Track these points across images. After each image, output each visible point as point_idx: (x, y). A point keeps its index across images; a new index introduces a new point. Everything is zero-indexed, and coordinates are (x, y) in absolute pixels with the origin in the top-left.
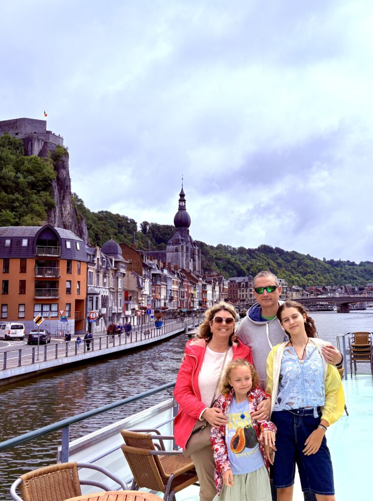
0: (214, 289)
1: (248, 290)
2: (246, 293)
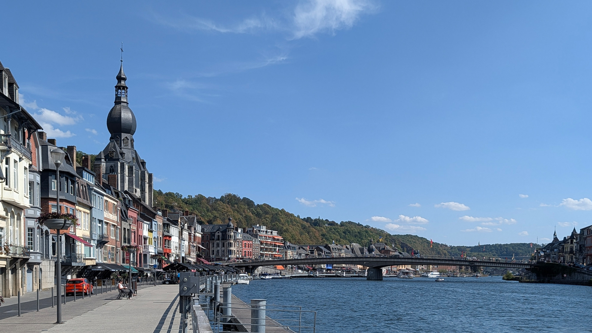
0: (182, 235)
1: (227, 244)
2: (223, 249)
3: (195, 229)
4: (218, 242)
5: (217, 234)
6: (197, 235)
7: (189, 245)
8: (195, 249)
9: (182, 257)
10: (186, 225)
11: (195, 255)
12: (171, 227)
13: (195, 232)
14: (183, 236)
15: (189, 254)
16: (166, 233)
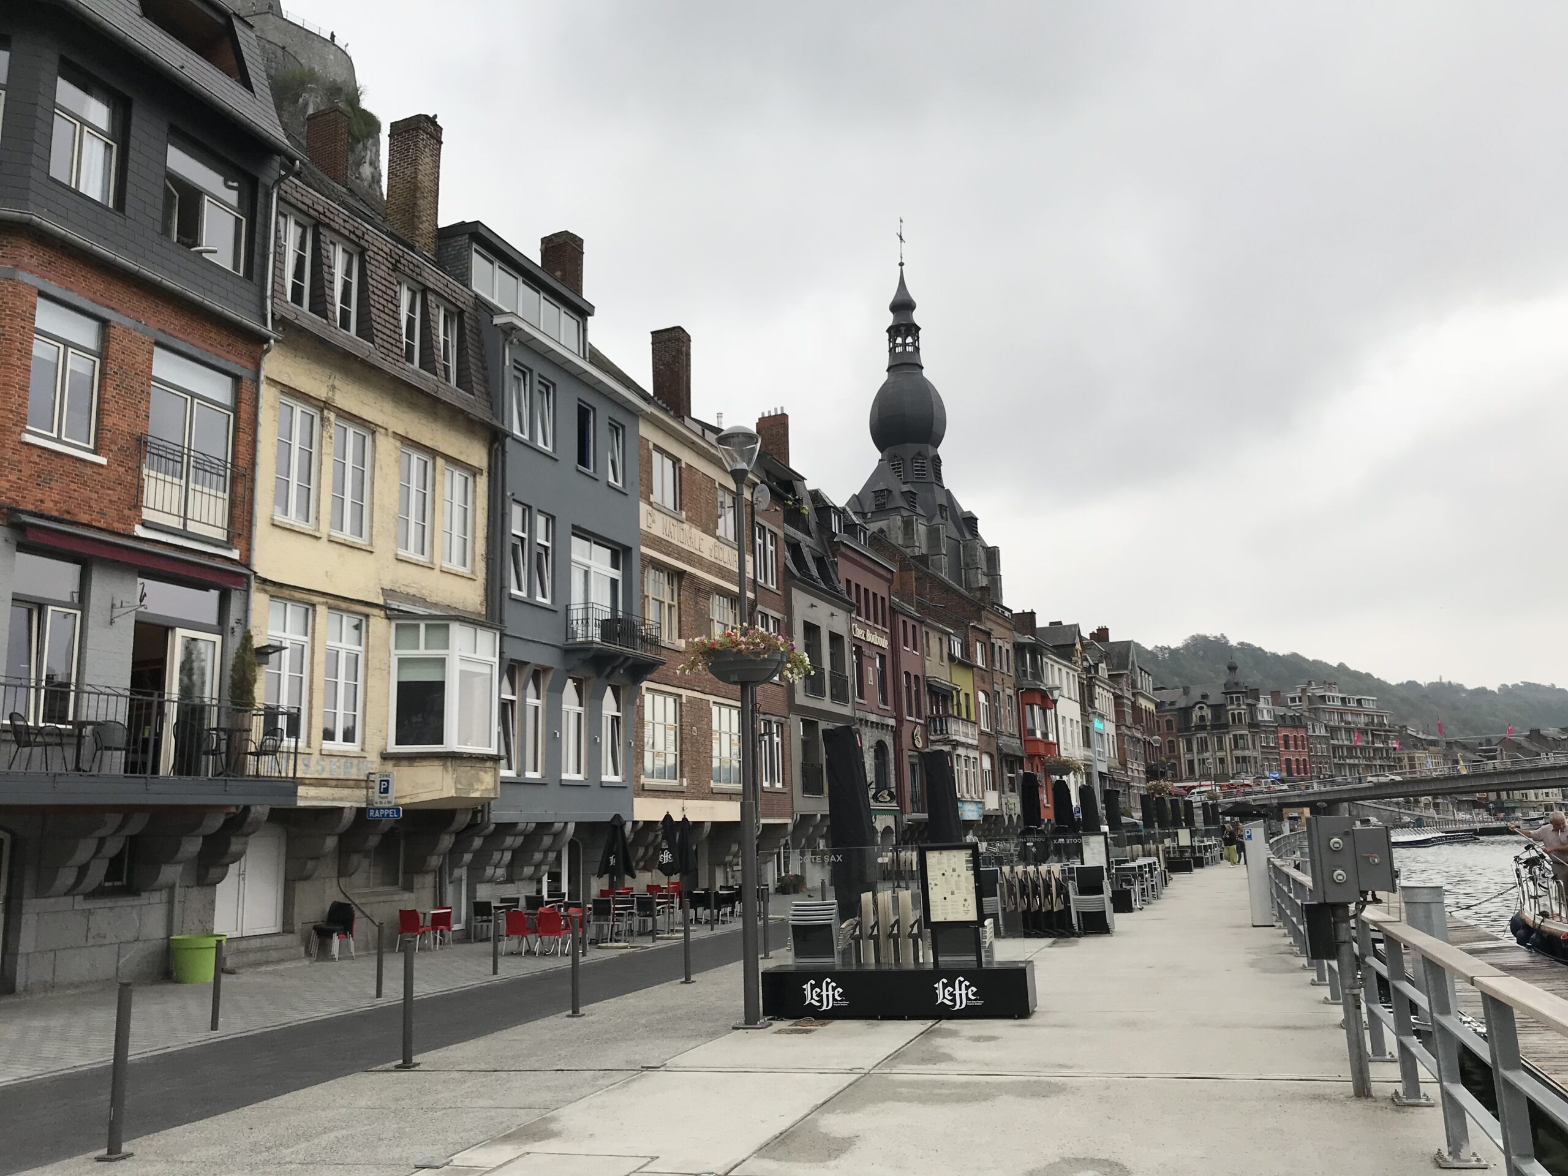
0: (1090, 697)
1: (1230, 738)
2: (1220, 754)
3: (1134, 685)
4: (1204, 735)
5: (1196, 714)
6: (1143, 703)
7: (1119, 735)
8: (1139, 749)
9: (1100, 773)
10: (1102, 666)
11: (1141, 768)
12: (1050, 662)
13: (1134, 695)
14: (1097, 702)
15: (1124, 765)
16: (1028, 682)
